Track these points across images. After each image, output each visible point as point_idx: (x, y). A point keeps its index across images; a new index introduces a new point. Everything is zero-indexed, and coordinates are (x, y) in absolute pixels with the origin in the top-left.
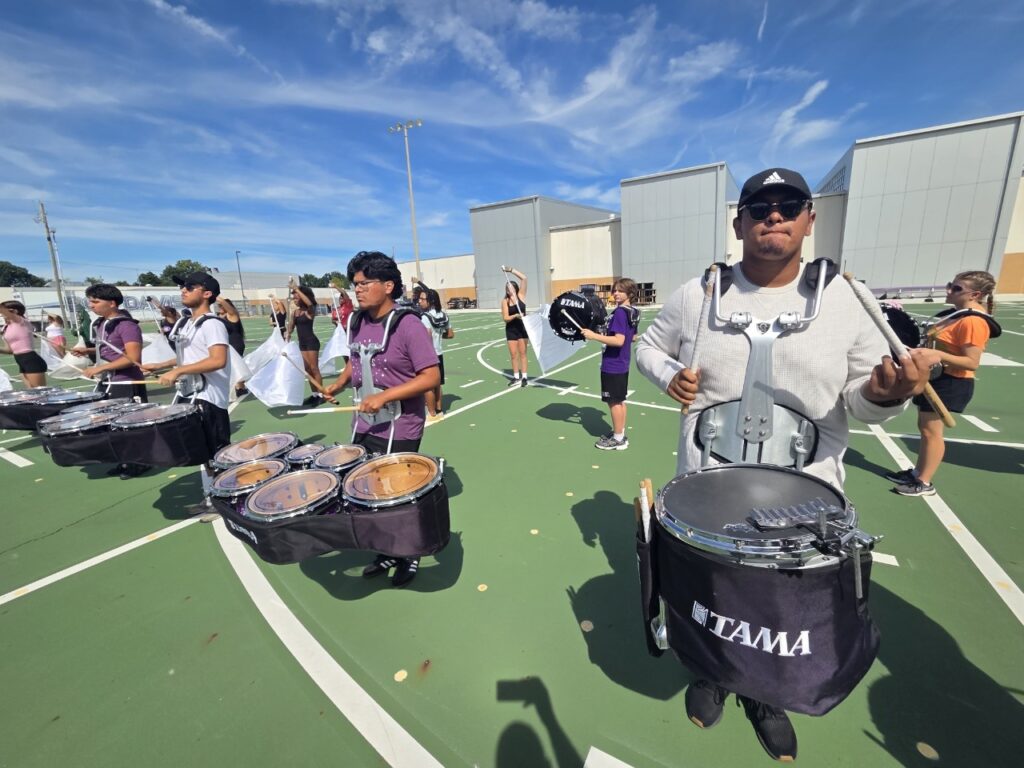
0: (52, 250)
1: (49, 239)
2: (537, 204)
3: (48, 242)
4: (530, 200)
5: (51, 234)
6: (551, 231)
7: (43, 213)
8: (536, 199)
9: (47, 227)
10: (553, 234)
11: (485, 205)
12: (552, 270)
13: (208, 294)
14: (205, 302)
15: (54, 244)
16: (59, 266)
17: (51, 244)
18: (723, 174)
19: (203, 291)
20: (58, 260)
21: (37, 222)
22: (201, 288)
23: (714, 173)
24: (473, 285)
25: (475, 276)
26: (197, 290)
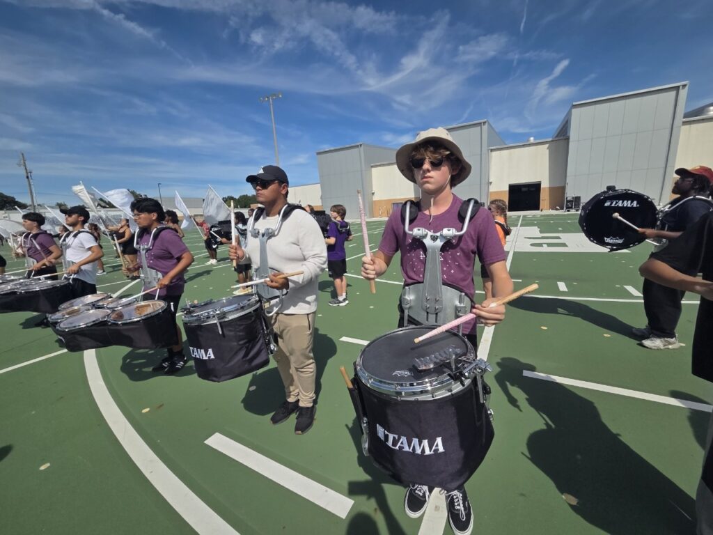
0: (30, 185)
1: (28, 177)
2: (362, 148)
3: (26, 180)
4: (357, 146)
5: (29, 174)
6: (372, 167)
7: (23, 159)
8: (361, 145)
9: (26, 169)
10: (373, 169)
11: (332, 148)
12: (373, 194)
13: (82, 218)
14: (80, 223)
15: (31, 181)
16: (34, 195)
17: (29, 181)
18: (485, 128)
19: (79, 216)
20: (34, 191)
21: (20, 165)
22: (76, 215)
23: (479, 127)
24: (321, 204)
25: (321, 198)
26: (74, 216)
